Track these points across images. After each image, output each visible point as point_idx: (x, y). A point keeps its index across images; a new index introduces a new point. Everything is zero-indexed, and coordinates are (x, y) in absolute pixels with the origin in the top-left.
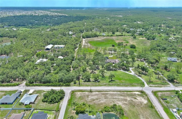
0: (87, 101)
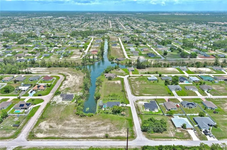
0: (111, 123)
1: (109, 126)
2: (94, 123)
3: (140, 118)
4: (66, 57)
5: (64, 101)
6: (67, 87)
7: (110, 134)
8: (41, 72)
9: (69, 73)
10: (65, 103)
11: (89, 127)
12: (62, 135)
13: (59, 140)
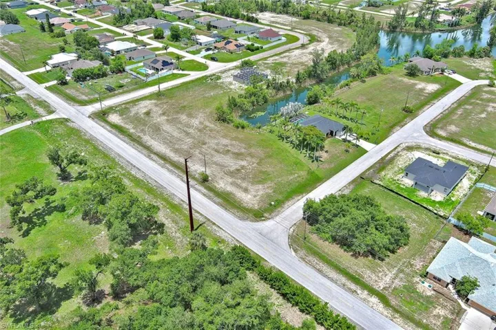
0: (258, 162)
1: (244, 163)
2: (225, 141)
3: (352, 187)
4: (371, 7)
5: (234, 82)
6: (285, 60)
7: (222, 178)
8: (278, 23)
9: (330, 37)
10: (232, 87)
11: (205, 144)
12: (139, 134)
13: (126, 139)
